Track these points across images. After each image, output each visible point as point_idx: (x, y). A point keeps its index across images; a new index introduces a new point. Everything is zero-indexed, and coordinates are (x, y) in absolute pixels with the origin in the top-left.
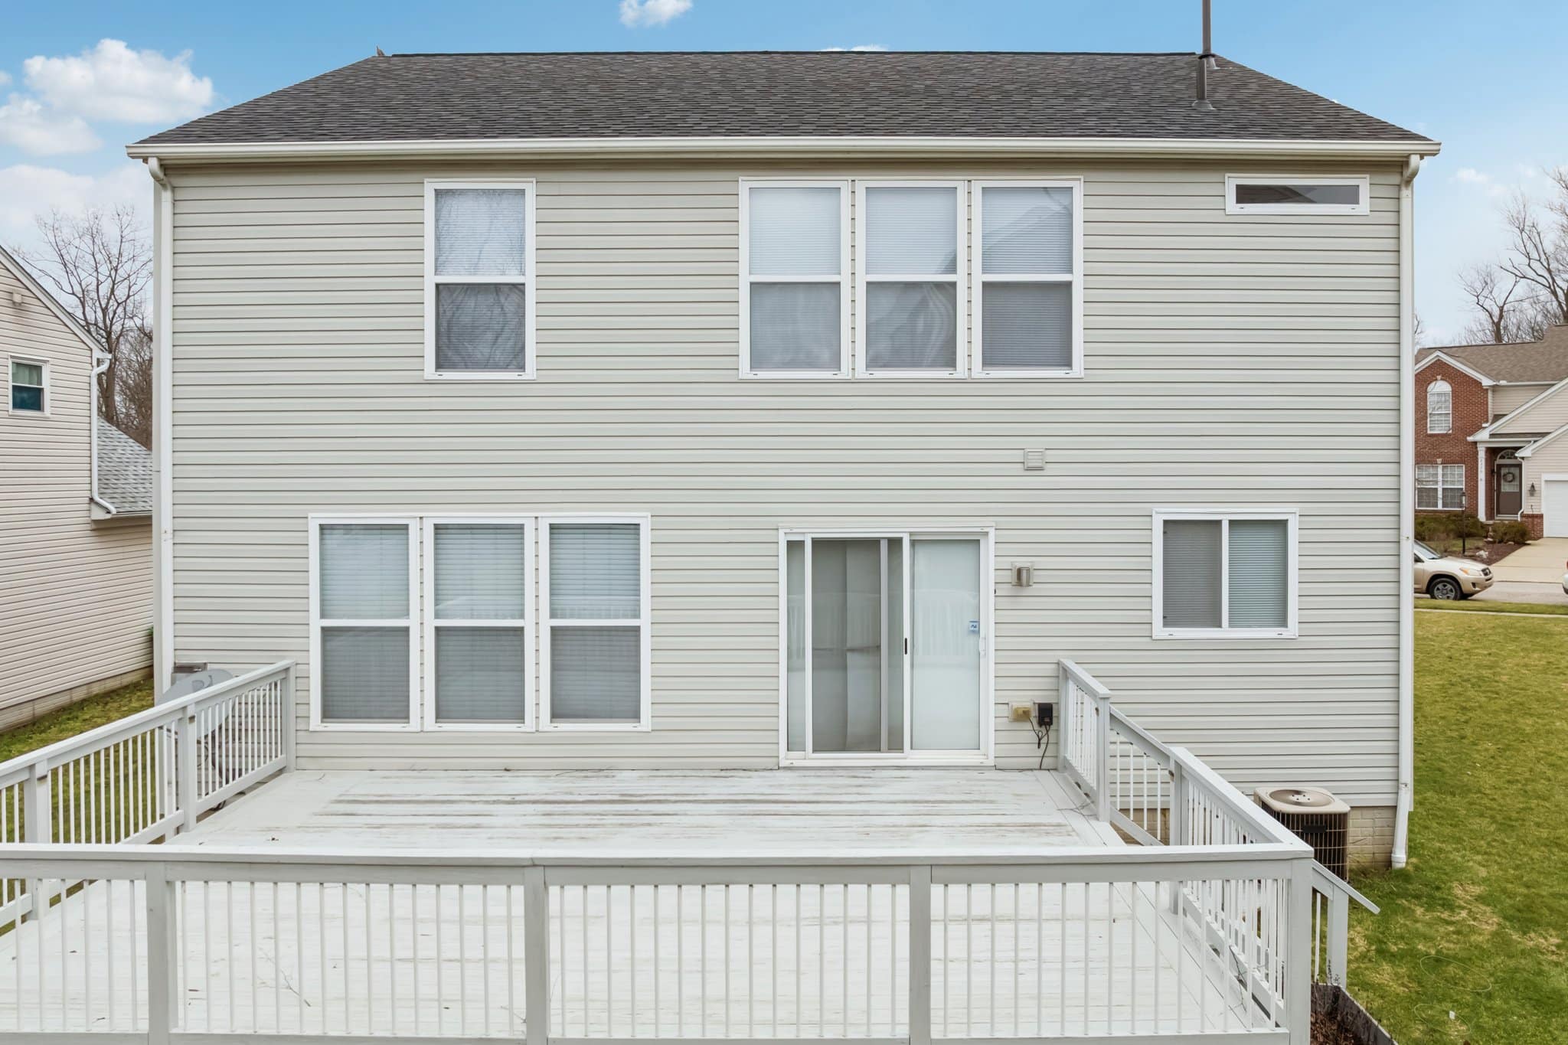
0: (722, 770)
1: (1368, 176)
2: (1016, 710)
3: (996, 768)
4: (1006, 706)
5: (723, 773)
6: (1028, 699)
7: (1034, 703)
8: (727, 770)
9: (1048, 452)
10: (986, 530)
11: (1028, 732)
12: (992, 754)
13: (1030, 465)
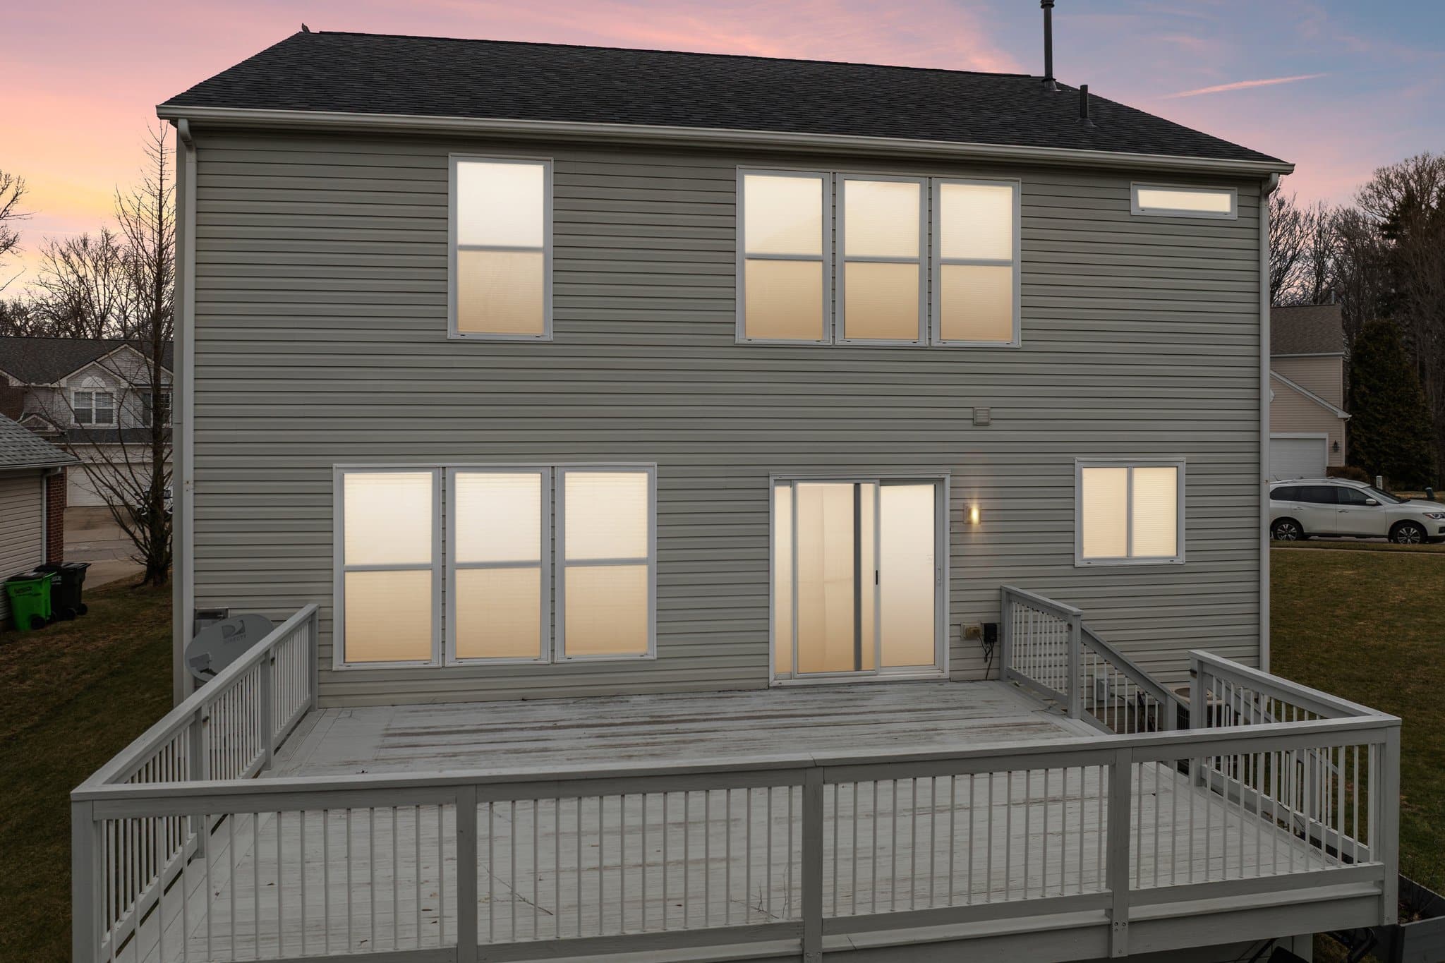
0: (720, 691)
1: (1236, 188)
2: (967, 630)
3: (950, 680)
4: (958, 628)
5: (721, 695)
6: (974, 620)
7: (982, 624)
8: (723, 691)
9: (993, 410)
10: (943, 477)
11: (977, 648)
12: (947, 668)
13: (979, 421)
